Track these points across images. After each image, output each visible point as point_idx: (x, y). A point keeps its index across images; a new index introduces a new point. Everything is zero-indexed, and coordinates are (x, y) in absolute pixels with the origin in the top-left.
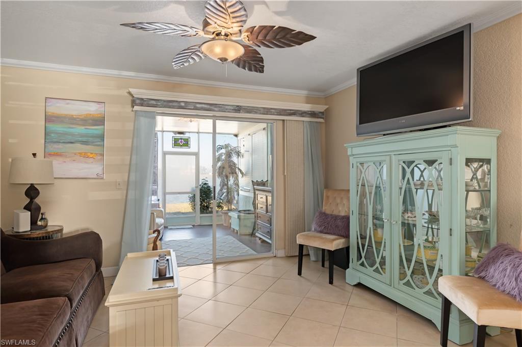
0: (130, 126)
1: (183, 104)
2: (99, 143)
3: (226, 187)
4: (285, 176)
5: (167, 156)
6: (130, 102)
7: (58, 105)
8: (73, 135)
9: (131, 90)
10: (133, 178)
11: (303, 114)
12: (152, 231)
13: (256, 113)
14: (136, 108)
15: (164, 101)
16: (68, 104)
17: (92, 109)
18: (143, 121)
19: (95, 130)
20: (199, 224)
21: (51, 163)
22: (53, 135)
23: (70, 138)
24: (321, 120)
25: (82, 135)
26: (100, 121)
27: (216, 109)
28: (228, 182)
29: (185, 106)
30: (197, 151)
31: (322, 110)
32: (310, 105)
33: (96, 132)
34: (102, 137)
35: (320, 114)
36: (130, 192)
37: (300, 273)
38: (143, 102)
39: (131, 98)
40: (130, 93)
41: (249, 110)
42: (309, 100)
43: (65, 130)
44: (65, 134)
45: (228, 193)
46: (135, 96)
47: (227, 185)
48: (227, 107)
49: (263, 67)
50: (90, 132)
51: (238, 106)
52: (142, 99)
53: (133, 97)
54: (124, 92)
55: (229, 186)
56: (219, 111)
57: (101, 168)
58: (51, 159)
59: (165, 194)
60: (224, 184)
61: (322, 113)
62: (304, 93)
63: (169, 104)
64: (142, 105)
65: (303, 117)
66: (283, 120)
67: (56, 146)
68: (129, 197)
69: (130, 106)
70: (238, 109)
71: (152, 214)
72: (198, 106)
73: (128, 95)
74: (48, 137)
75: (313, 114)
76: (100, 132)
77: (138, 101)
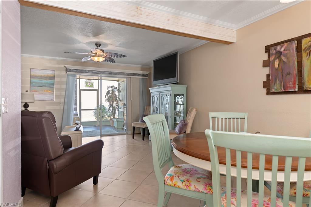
0: (65, 80)
1: (87, 71)
2: (52, 87)
3: (112, 107)
4: (131, 101)
5: (82, 91)
6: (65, 70)
7: (36, 71)
8: (42, 83)
9: (66, 66)
10: (66, 100)
11: (139, 75)
12: (74, 123)
13: (118, 75)
14: (67, 73)
15: (79, 70)
16: (40, 71)
17: (49, 73)
18: (71, 78)
19: (51, 81)
20: (98, 125)
21: (33, 95)
22: (33, 83)
23: (40, 85)
24: (147, 78)
25: (45, 83)
26: (52, 78)
27: (101, 73)
28: (113, 104)
29: (89, 72)
30: (97, 89)
31: (147, 74)
32: (141, 72)
33: (51, 82)
34: (53, 84)
35: (146, 75)
36: (65, 106)
37: (133, 138)
38: (70, 70)
39: (65, 68)
40: (65, 66)
41: (116, 73)
42: (142, 69)
43: (39, 81)
44: (39, 83)
45: (113, 109)
46: (67, 68)
47: (112, 106)
48: (106, 72)
49: (115, 61)
50: (48, 82)
51: (110, 72)
52: (70, 69)
53: (66, 68)
54: (62, 66)
55: (114, 106)
56: (103, 74)
57: (53, 97)
58: (33, 93)
59: (81, 110)
60: (111, 105)
61: (148, 75)
62: (140, 66)
63: (81, 71)
64: (70, 71)
65: (139, 76)
66: (131, 78)
67: (34, 88)
68: (65, 108)
69: (65, 71)
70: (111, 73)
71: (74, 118)
72: (94, 72)
73: (64, 67)
74: (32, 84)
75: (143, 75)
76: (53, 82)
77: (68, 70)
